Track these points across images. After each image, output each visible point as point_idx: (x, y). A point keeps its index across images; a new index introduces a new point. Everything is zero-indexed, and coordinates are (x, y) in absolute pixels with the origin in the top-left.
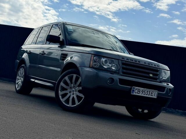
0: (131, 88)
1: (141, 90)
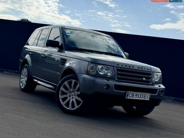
1: (135, 94)
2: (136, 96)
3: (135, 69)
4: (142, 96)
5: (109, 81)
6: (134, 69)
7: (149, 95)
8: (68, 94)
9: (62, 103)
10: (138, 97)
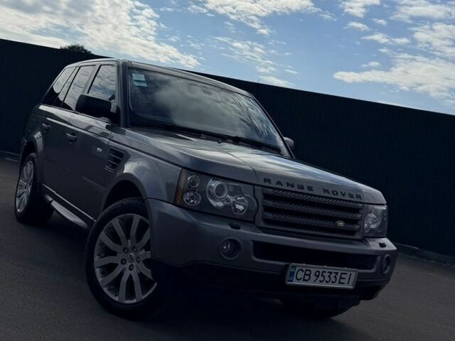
0: (286, 267)
1: (313, 271)
2: (318, 276)
3: (315, 196)
4: (333, 275)
5: (239, 228)
6: (312, 195)
7: (353, 274)
8: (121, 256)
9: (100, 280)
10: (322, 279)
